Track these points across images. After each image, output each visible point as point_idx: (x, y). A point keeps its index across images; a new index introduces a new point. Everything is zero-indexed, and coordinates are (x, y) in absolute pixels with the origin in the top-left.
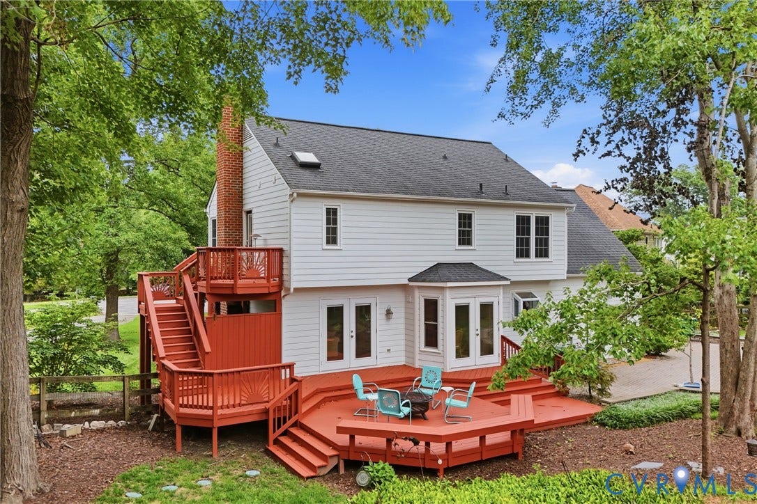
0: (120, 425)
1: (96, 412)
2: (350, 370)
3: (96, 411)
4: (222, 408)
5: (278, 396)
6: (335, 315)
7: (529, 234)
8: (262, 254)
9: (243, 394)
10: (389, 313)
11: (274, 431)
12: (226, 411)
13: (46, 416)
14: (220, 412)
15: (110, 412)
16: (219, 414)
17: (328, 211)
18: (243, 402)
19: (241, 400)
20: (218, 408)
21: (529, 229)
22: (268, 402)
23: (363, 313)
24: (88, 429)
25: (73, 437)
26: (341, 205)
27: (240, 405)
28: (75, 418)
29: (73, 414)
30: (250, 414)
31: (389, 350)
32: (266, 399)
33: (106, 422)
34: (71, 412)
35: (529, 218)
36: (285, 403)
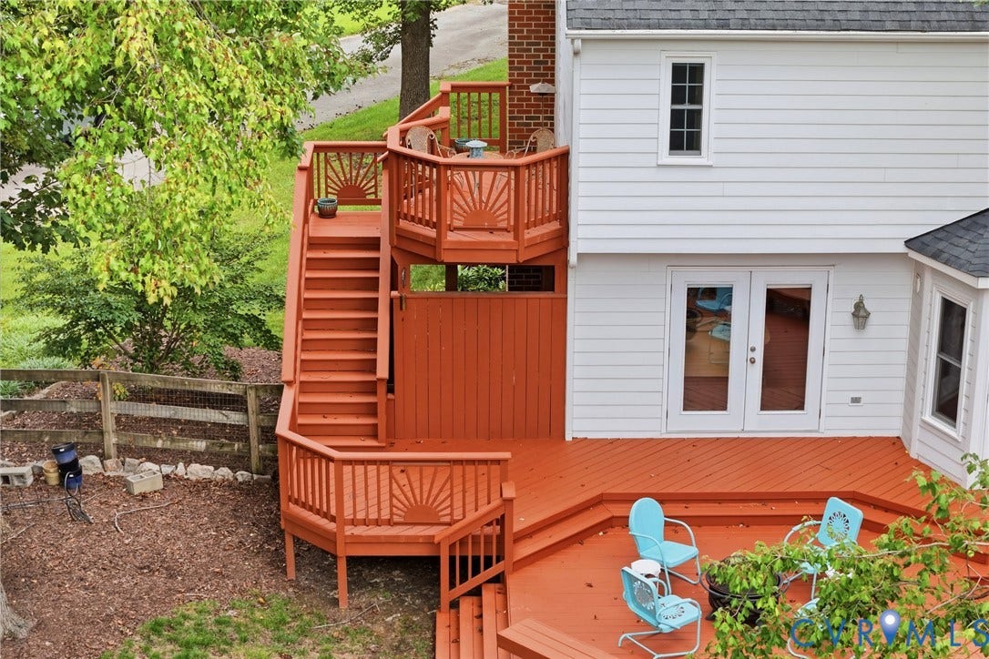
0: (240, 479)
1: (200, 445)
2: (742, 435)
3: (199, 443)
4: (354, 522)
5: (471, 516)
8: (502, 177)
9: (395, 501)
10: (860, 314)
11: (452, 585)
12: (360, 531)
13: (114, 440)
14: (349, 530)
15: (226, 449)
16: (348, 533)
17: (678, 71)
18: (396, 519)
19: (392, 514)
20: (346, 522)
22: (449, 524)
24: (181, 479)
25: (144, 496)
26: (711, 54)
27: (390, 523)
28: (164, 450)
29: (159, 444)
30: (411, 541)
31: (856, 400)
32: (447, 519)
33: (216, 469)
34: (156, 439)
36: (488, 530)
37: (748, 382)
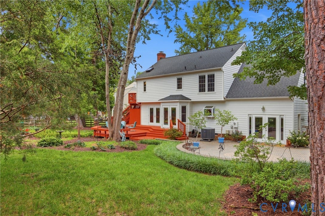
21: (205, 81)
23: (158, 110)
35: (204, 77)
37: (155, 119)
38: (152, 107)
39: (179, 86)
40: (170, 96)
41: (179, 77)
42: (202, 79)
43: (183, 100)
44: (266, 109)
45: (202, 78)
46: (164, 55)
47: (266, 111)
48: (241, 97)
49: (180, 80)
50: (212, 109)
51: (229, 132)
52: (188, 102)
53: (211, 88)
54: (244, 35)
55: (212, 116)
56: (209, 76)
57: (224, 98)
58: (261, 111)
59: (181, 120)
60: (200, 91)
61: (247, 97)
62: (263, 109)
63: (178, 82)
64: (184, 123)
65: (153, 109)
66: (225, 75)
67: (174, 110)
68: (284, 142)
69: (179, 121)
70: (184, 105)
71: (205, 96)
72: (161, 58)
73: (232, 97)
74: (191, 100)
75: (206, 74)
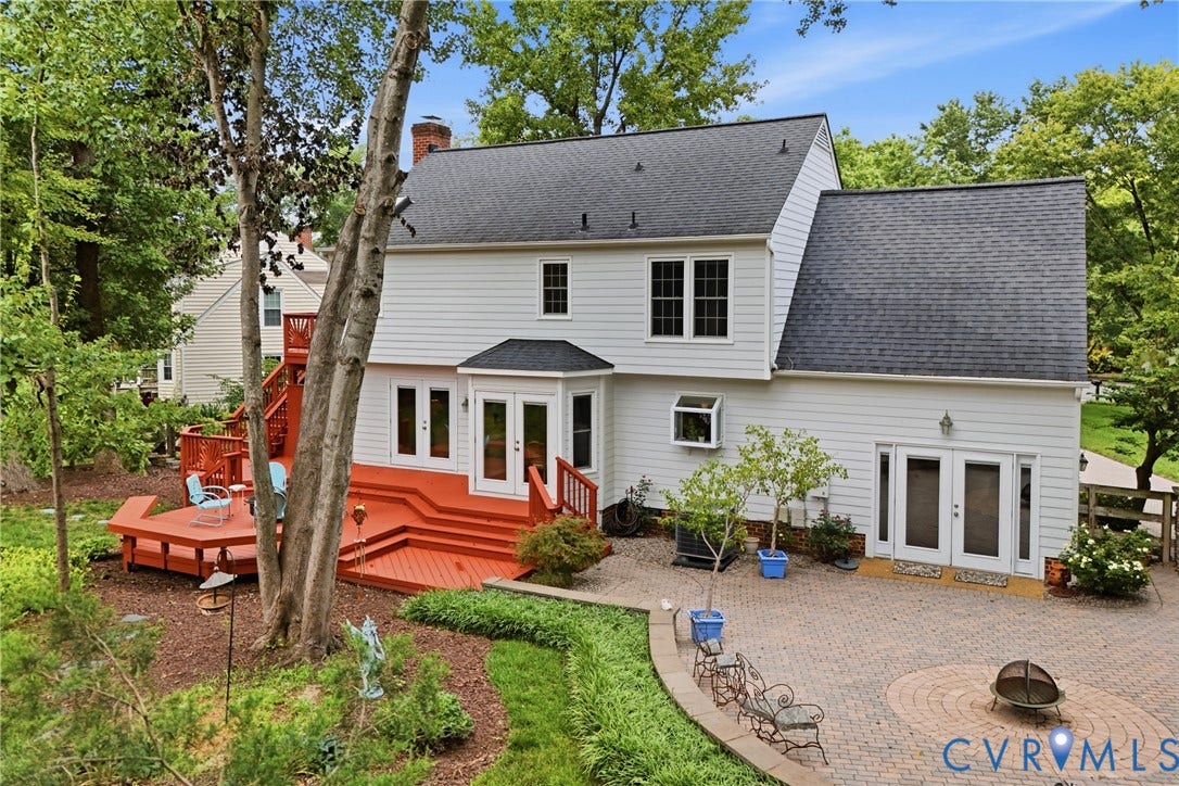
6: (406, 398)
7: (680, 292)
21: (680, 286)
23: (440, 399)
35: (680, 266)
37: (423, 438)
38: (407, 383)
39: (555, 301)
40: (510, 343)
41: (555, 259)
42: (666, 278)
43: (581, 368)
44: (956, 425)
45: (668, 275)
46: (444, 132)
47: (958, 435)
48: (848, 368)
49: (556, 272)
50: (713, 412)
51: (789, 518)
52: (599, 377)
53: (713, 321)
54: (749, 56)
55: (713, 445)
56: (699, 266)
57: (773, 370)
58: (938, 432)
59: (570, 461)
60: (656, 331)
61: (875, 369)
62: (947, 424)
63: (547, 282)
64: (583, 471)
65: (412, 392)
66: (777, 265)
67: (535, 417)
68: (1035, 568)
69: (561, 465)
70: (582, 392)
71: (679, 353)
72: (431, 149)
73: (807, 365)
74: (612, 366)
75: (689, 255)
